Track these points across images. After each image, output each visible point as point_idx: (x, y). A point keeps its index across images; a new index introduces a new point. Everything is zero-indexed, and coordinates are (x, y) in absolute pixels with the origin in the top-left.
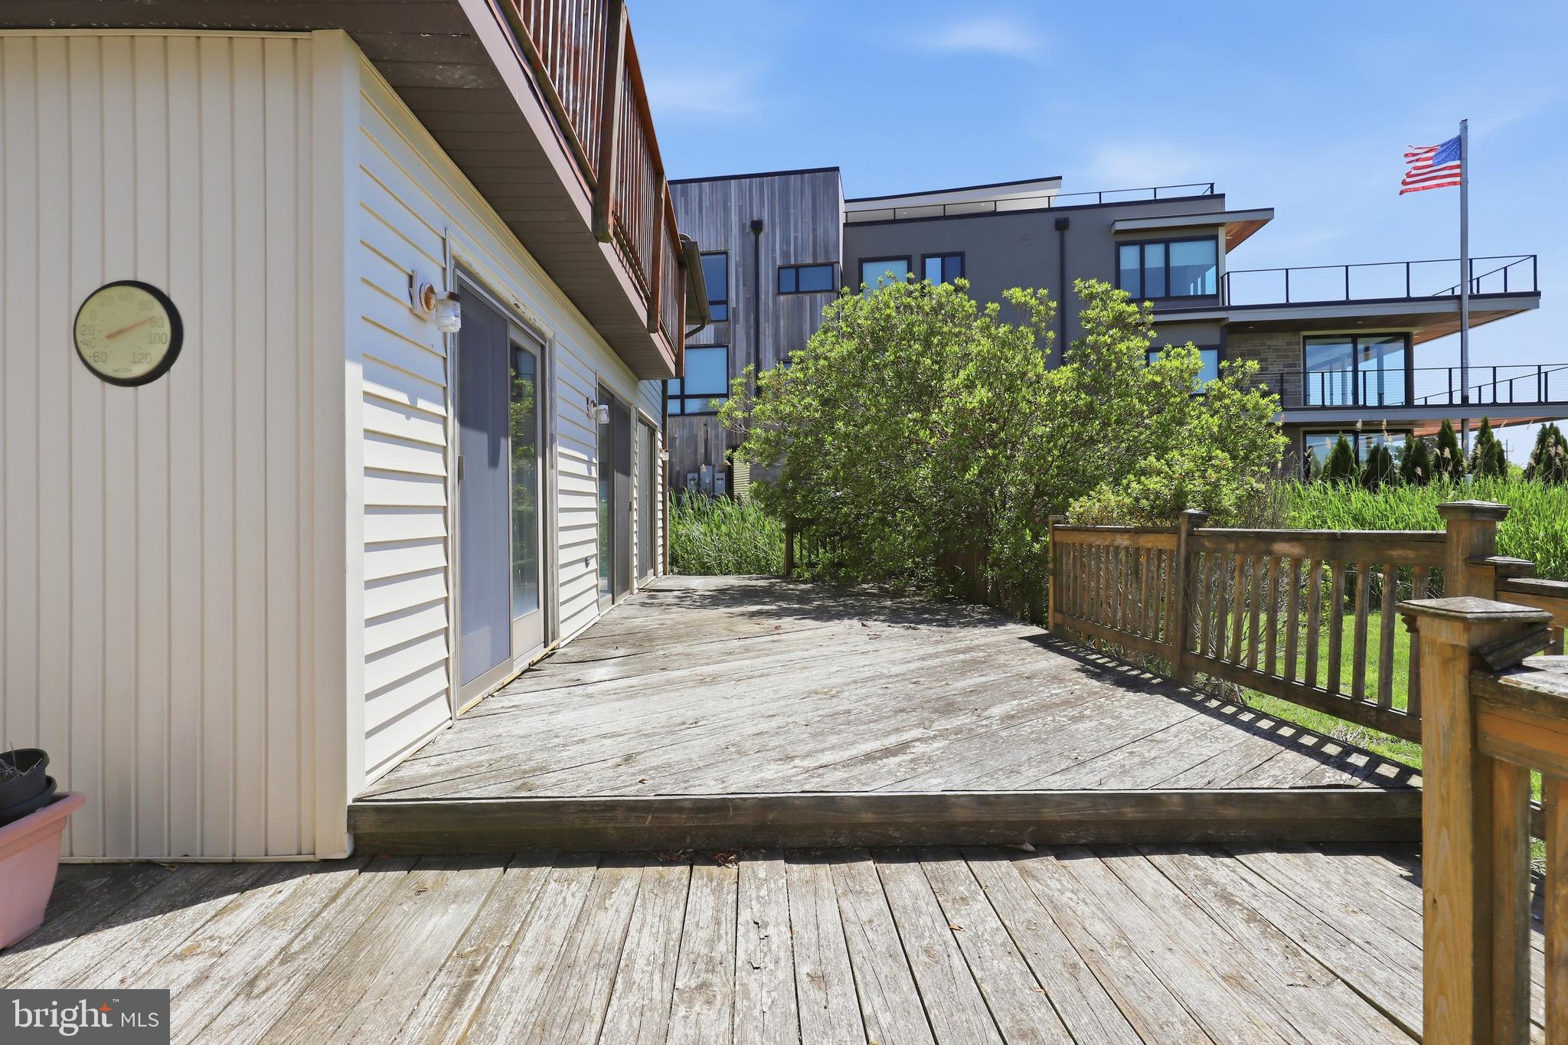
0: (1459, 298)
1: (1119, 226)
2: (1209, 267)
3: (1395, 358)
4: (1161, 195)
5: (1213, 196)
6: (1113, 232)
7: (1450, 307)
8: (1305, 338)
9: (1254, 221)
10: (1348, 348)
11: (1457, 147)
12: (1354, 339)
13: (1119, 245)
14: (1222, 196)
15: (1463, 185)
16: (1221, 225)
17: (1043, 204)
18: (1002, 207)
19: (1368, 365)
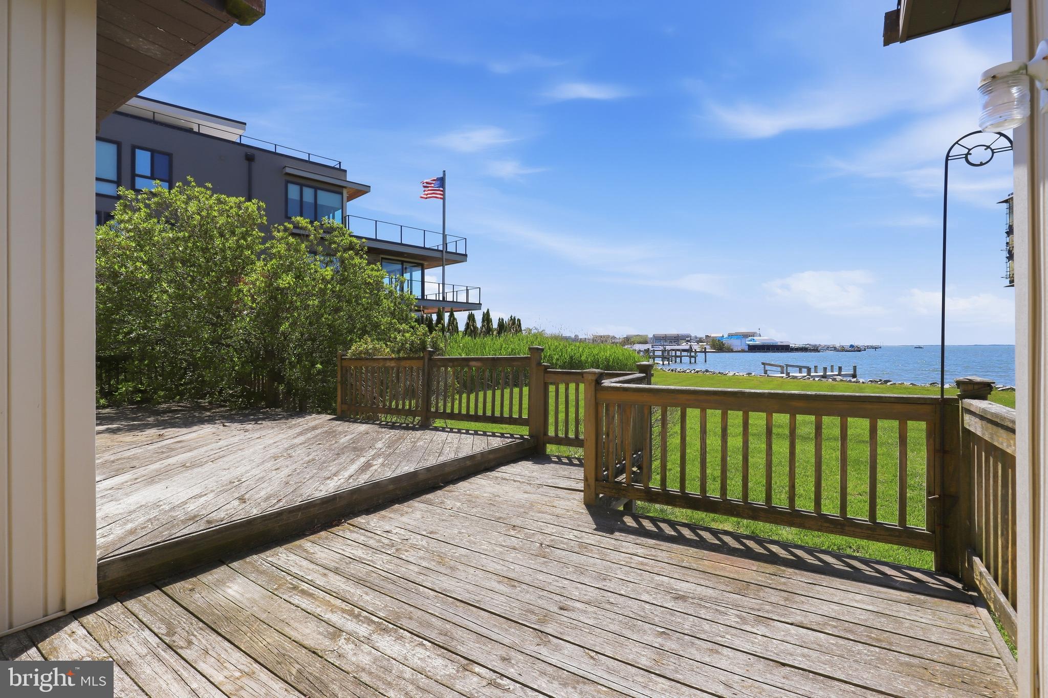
0: (442, 251)
1: (288, 170)
2: (338, 209)
3: (417, 275)
4: (313, 159)
5: (340, 169)
6: (284, 173)
7: (438, 255)
8: (382, 258)
9: (360, 191)
10: (399, 266)
11: (441, 181)
12: (402, 262)
13: (288, 182)
14: (345, 171)
15: (444, 199)
16: (345, 187)
17: (235, 139)
18: (203, 130)
19: (407, 276)
